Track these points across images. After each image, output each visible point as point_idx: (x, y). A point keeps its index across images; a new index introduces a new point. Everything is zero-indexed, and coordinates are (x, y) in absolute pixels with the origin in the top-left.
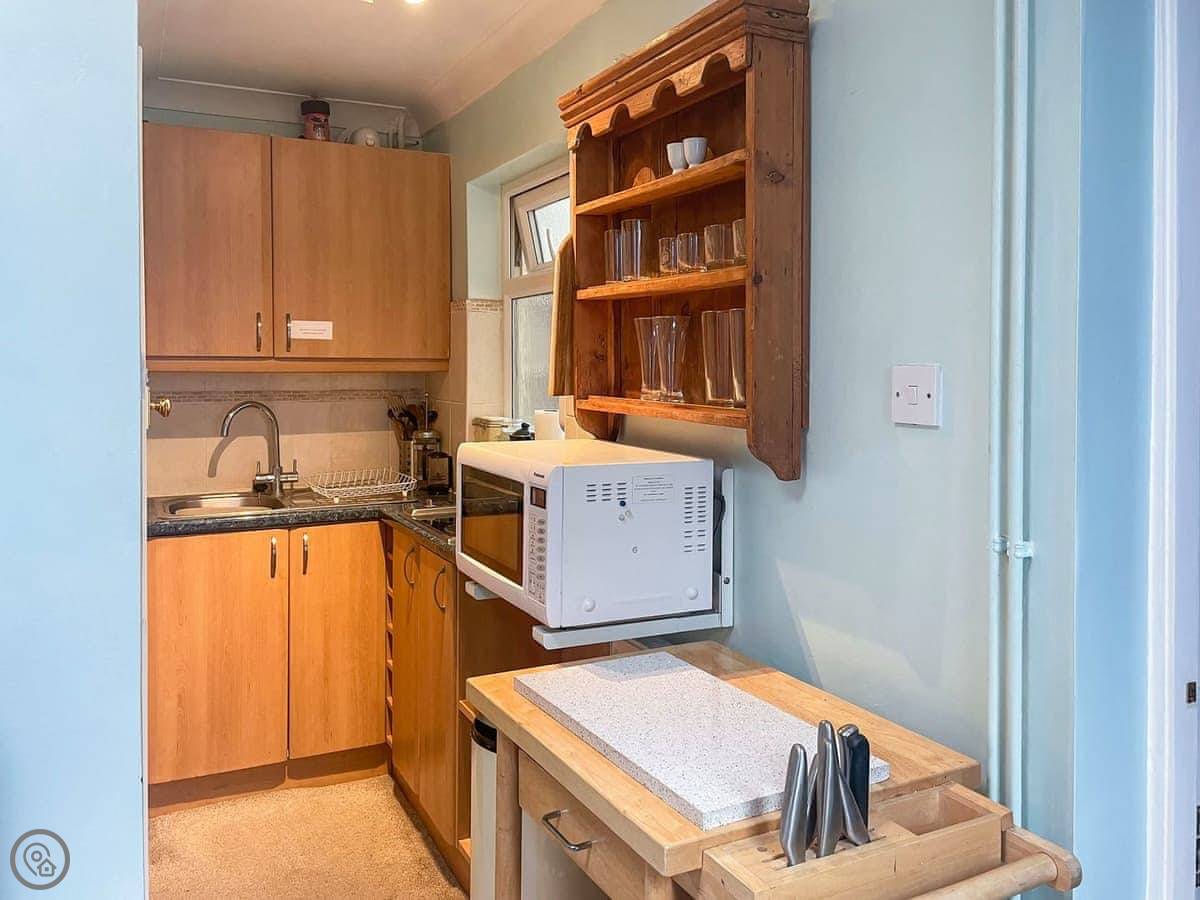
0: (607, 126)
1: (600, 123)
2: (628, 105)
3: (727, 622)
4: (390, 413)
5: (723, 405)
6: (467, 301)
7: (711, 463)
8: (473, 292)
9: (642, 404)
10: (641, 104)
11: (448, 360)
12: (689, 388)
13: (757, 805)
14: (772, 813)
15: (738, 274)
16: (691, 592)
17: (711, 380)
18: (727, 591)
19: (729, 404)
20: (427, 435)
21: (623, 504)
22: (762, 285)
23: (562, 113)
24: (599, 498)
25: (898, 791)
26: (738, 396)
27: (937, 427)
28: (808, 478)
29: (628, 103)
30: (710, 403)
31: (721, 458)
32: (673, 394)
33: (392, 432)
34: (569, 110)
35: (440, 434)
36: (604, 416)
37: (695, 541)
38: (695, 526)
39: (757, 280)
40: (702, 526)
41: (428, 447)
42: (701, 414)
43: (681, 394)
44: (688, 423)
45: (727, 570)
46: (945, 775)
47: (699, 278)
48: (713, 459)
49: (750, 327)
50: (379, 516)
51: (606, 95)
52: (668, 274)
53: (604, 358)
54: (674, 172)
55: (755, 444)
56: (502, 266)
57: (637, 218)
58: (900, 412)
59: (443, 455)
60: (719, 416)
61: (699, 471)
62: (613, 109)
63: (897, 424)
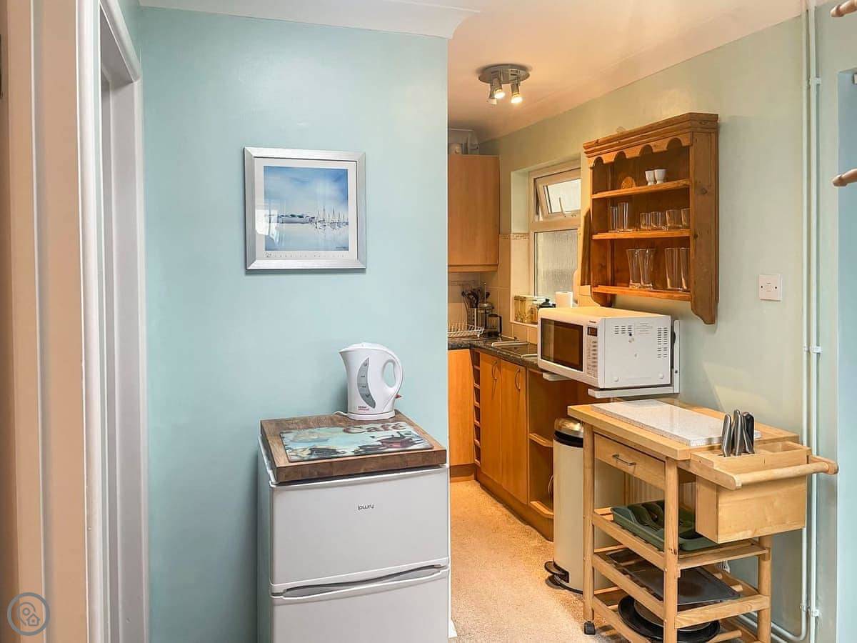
0: (613, 160)
1: (608, 158)
2: (625, 152)
3: (677, 391)
4: (463, 294)
5: (675, 290)
6: (512, 235)
7: (670, 317)
8: (514, 229)
9: (631, 290)
10: (633, 153)
11: (497, 265)
12: (657, 282)
13: (710, 440)
14: (715, 443)
15: (686, 233)
16: (661, 375)
17: (670, 279)
18: (676, 377)
19: (678, 290)
20: (486, 305)
21: (631, 335)
22: (698, 239)
23: (585, 151)
24: (620, 332)
25: (764, 442)
26: (685, 288)
27: (779, 301)
28: (719, 323)
29: (625, 151)
30: (669, 290)
31: (674, 316)
32: (648, 285)
33: (463, 304)
34: (589, 150)
35: (492, 304)
36: (605, 295)
37: (662, 352)
38: (662, 346)
39: (696, 236)
40: (665, 346)
41: (487, 311)
42: (666, 294)
43: (651, 285)
44: (658, 299)
45: (676, 367)
46: (784, 438)
47: (664, 233)
48: (671, 315)
49: (692, 257)
50: (471, 347)
51: (611, 147)
52: (645, 230)
53: (605, 267)
54: (649, 184)
55: (694, 309)
56: (529, 216)
57: (626, 202)
58: (763, 294)
59: (496, 316)
60: (676, 295)
61: (665, 321)
62: (616, 152)
63: (762, 299)
